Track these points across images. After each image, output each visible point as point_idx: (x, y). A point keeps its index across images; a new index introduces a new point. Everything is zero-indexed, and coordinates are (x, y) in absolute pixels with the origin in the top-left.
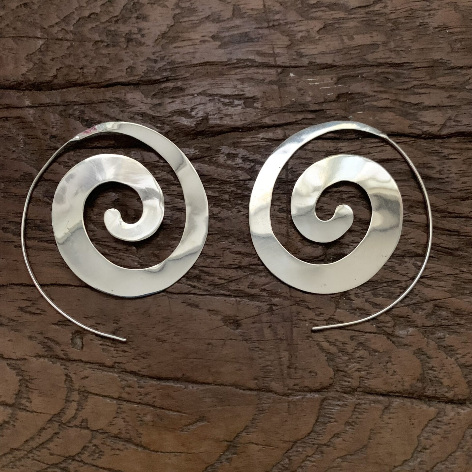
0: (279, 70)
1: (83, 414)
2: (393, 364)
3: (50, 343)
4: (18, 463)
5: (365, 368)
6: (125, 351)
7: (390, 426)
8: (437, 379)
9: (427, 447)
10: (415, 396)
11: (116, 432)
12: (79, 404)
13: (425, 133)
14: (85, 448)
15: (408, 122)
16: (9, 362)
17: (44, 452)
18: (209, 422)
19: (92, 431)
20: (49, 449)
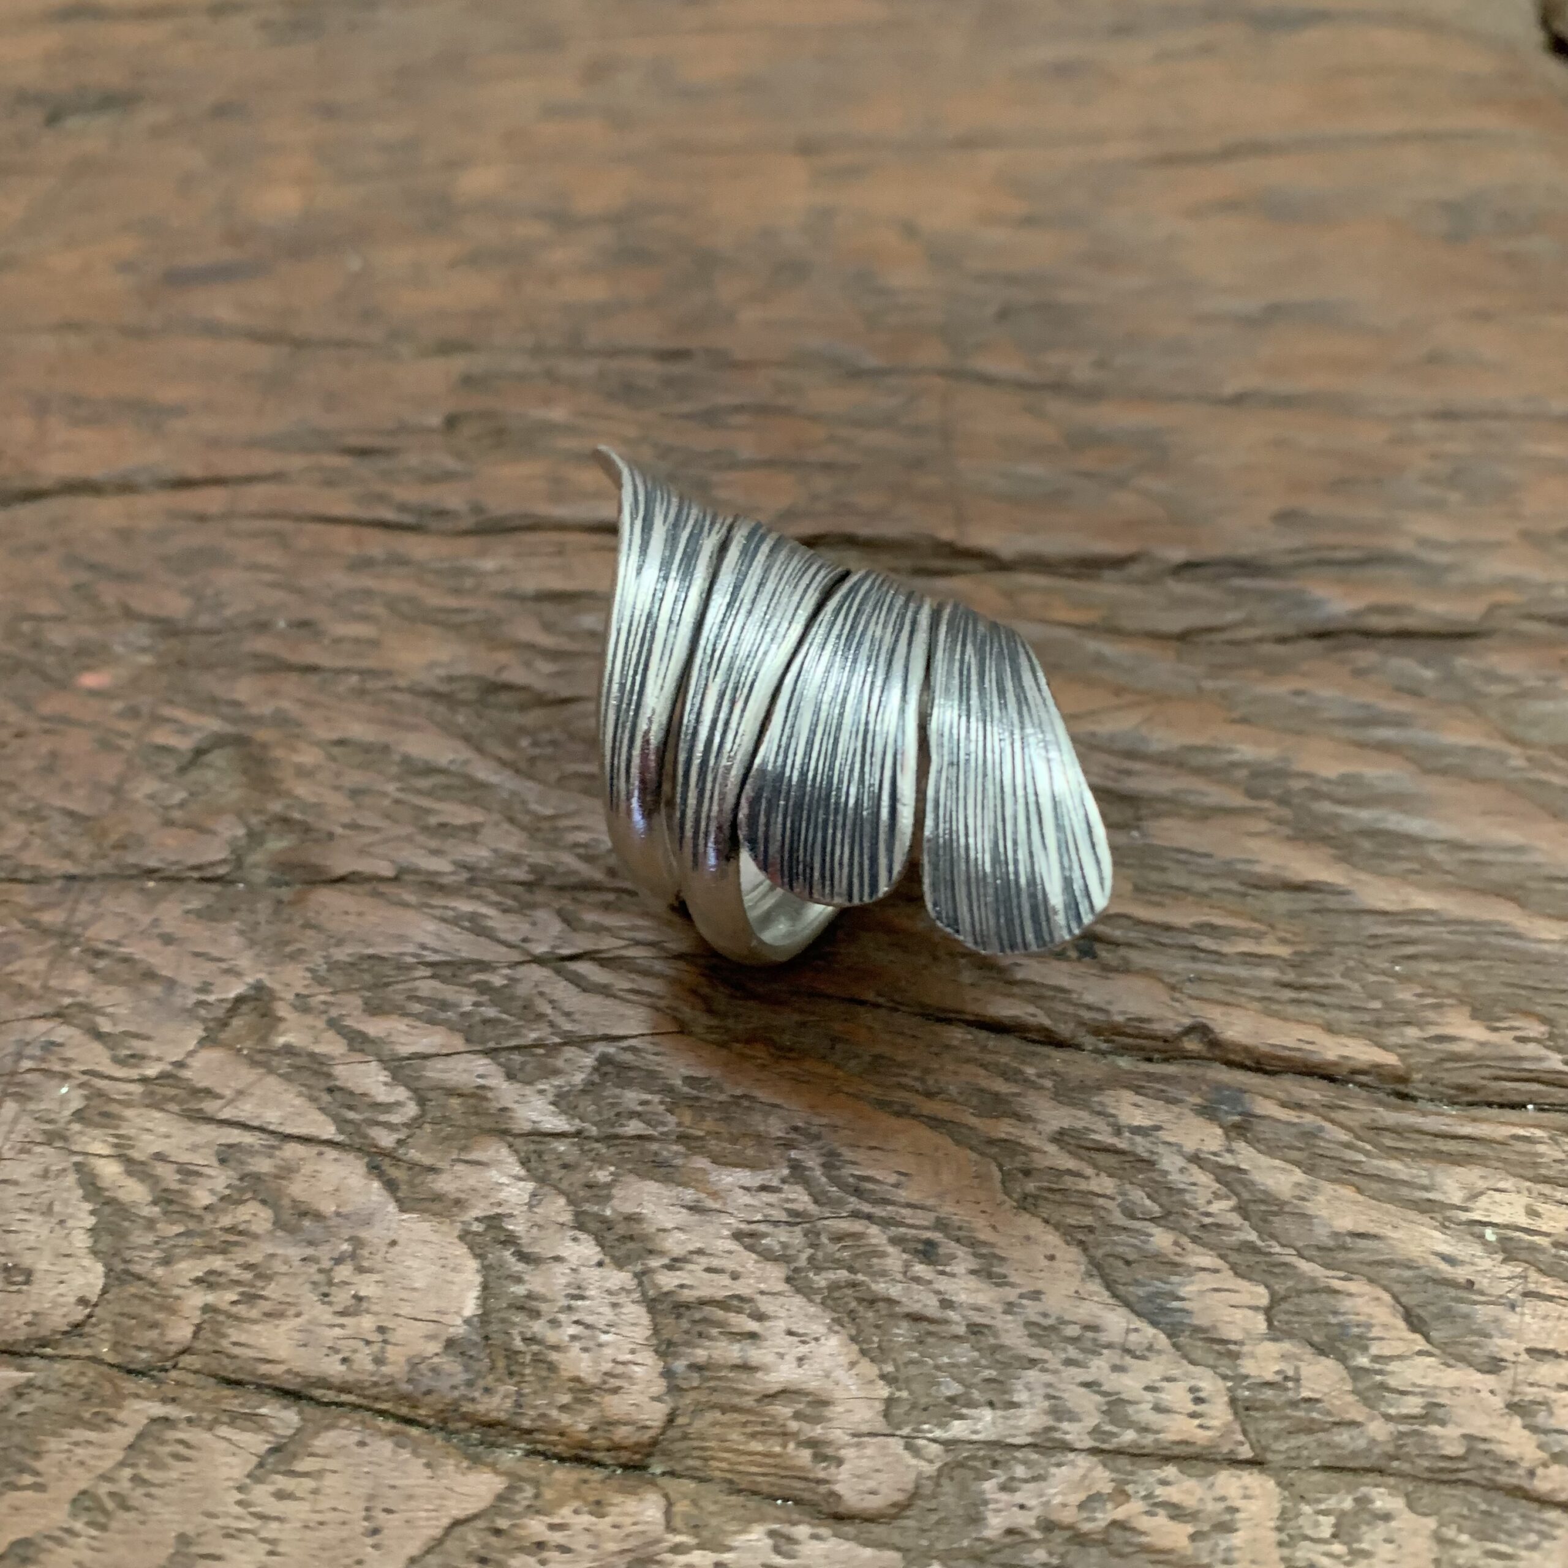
2: (361, 1270)
5: (235, 1273)
8: (535, 1348)
10: (422, 1412)
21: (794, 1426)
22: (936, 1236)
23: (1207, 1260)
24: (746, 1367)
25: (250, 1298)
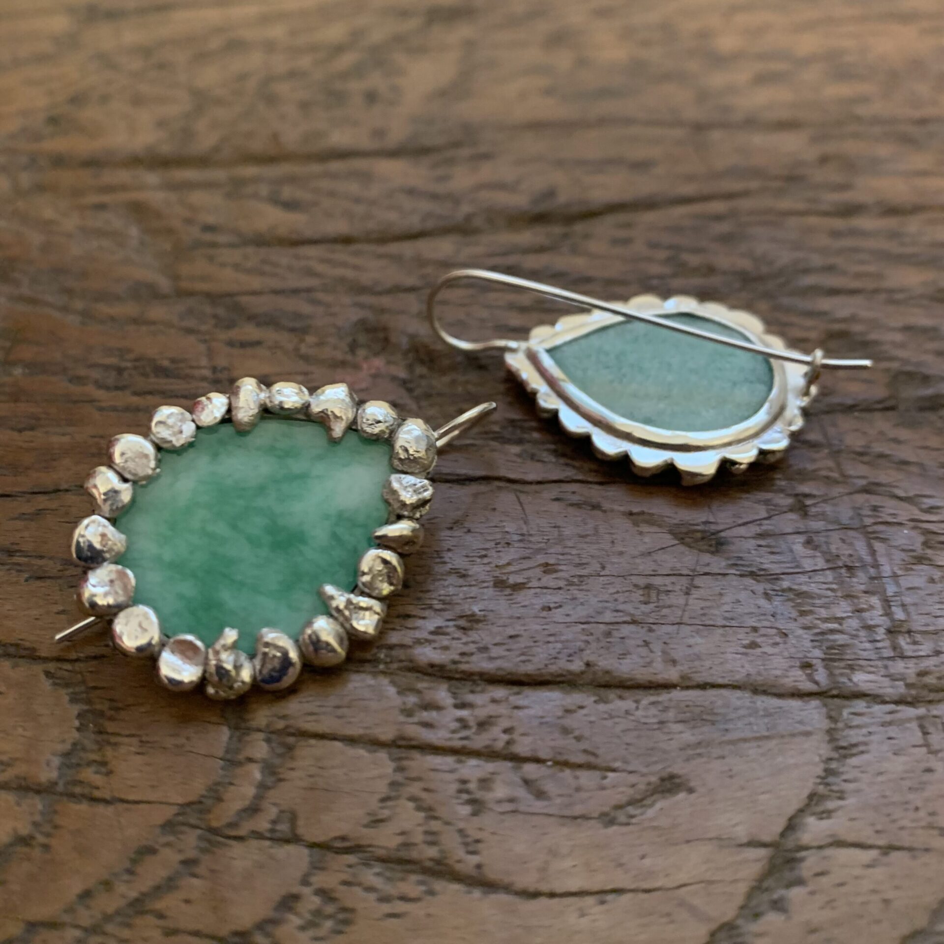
1: (281, 798)
11: (395, 842)
12: (269, 769)
17: (146, 925)
18: (691, 791)
19: (312, 846)
20: (161, 916)
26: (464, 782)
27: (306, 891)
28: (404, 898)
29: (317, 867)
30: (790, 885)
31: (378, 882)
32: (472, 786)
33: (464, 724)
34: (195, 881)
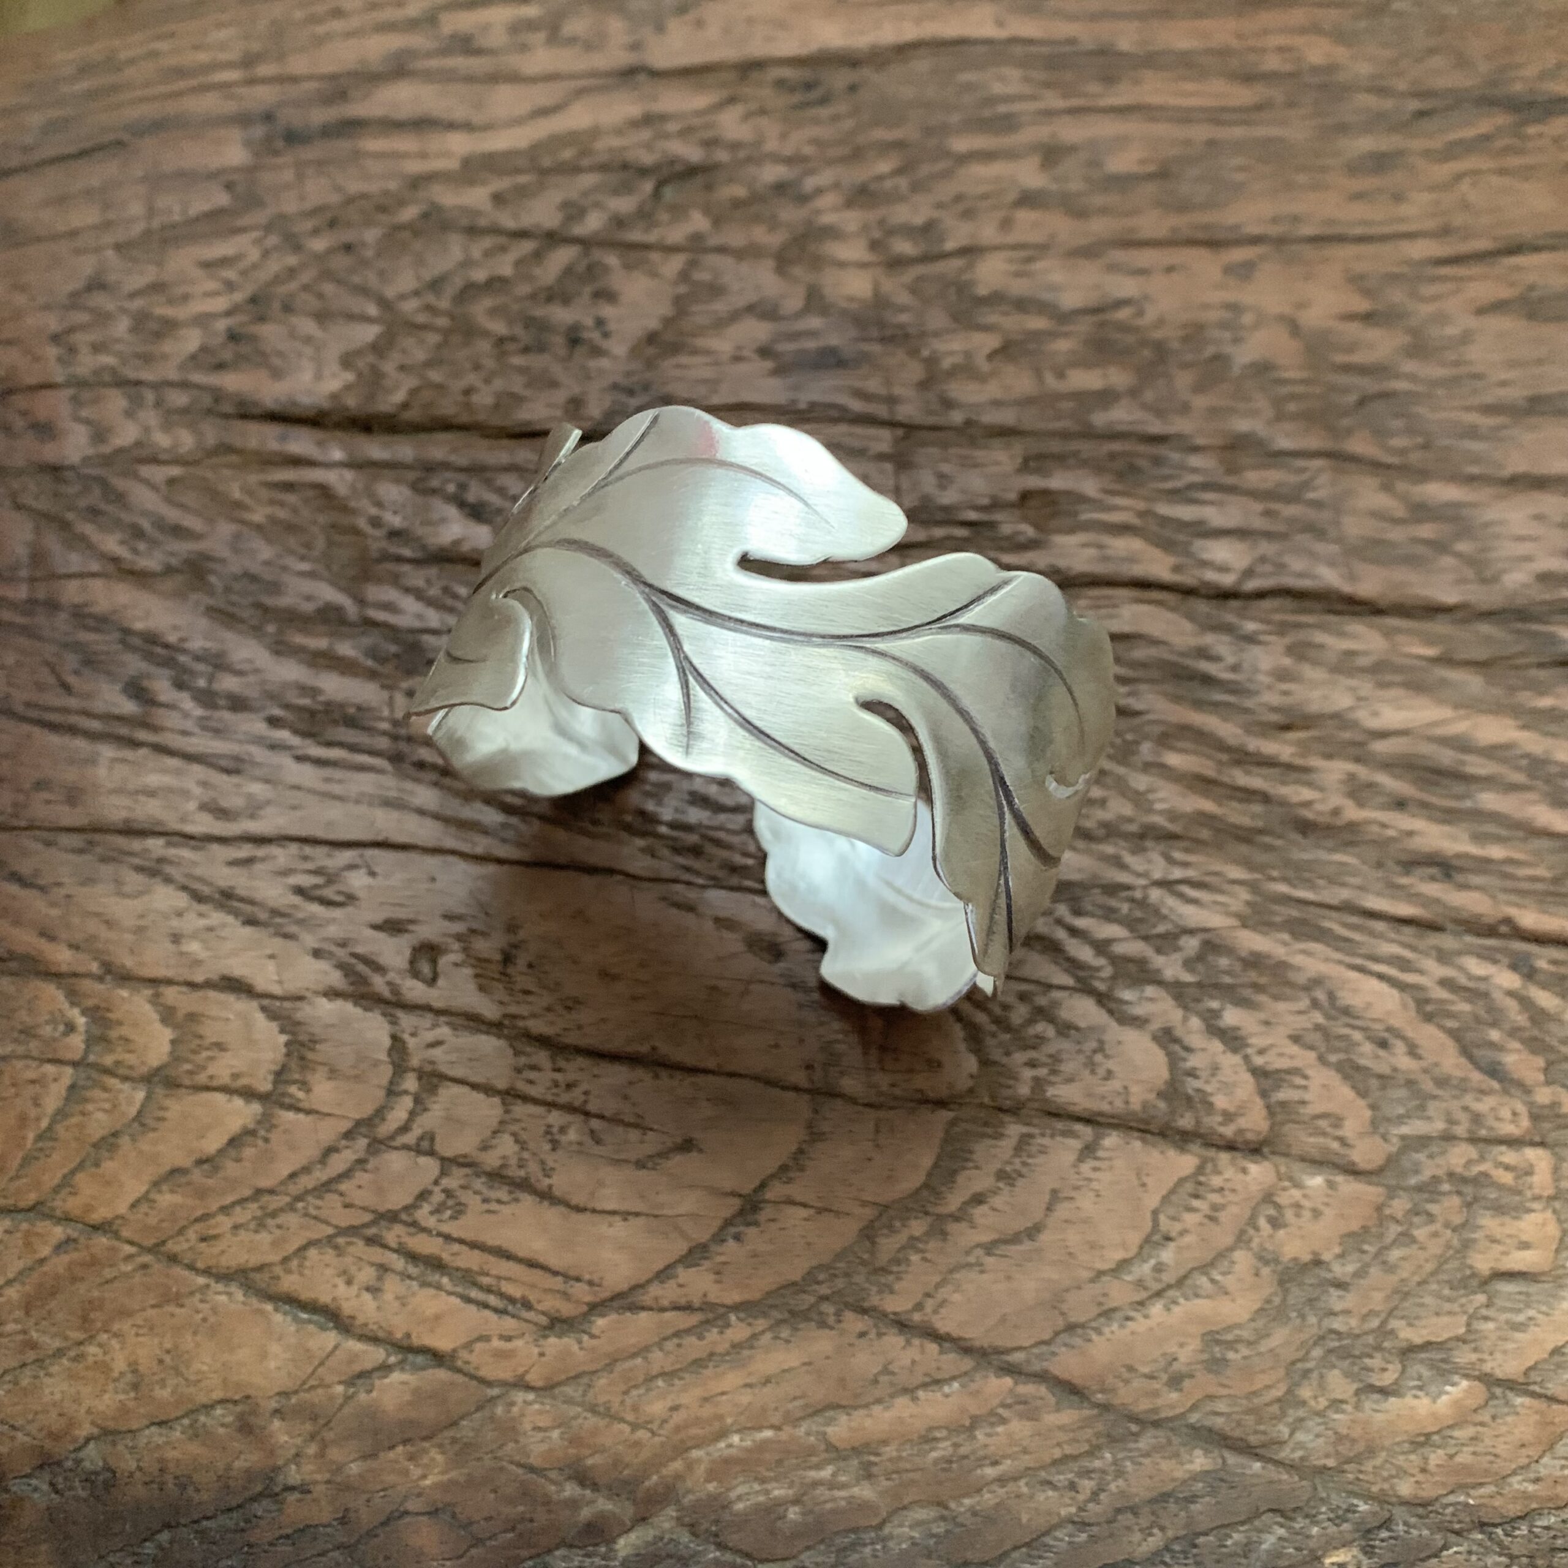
0: (900, 432)
1: (425, 1122)
2: (1107, 1057)
3: (361, 967)
4: (270, 1222)
5: (1044, 1059)
6: (527, 992)
7: (1095, 1185)
8: (1200, 1095)
9: (1173, 1234)
10: (1152, 1127)
11: (497, 1163)
12: (417, 1100)
13: (1207, 584)
14: (423, 1195)
15: (1171, 560)
16: (266, 1002)
17: (332, 1199)
18: (701, 1151)
19: (443, 1159)
20: (341, 1194)
21: (1329, 1130)
22: (1386, 1035)
23: (1516, 1045)
24: (1303, 1103)
25: (1054, 1072)
26: (549, 1126)
27: (437, 1189)
28: (499, 1201)
29: (444, 1173)
30: (748, 1224)
31: (485, 1190)
32: (555, 1130)
33: (556, 1084)
34: (366, 1176)
